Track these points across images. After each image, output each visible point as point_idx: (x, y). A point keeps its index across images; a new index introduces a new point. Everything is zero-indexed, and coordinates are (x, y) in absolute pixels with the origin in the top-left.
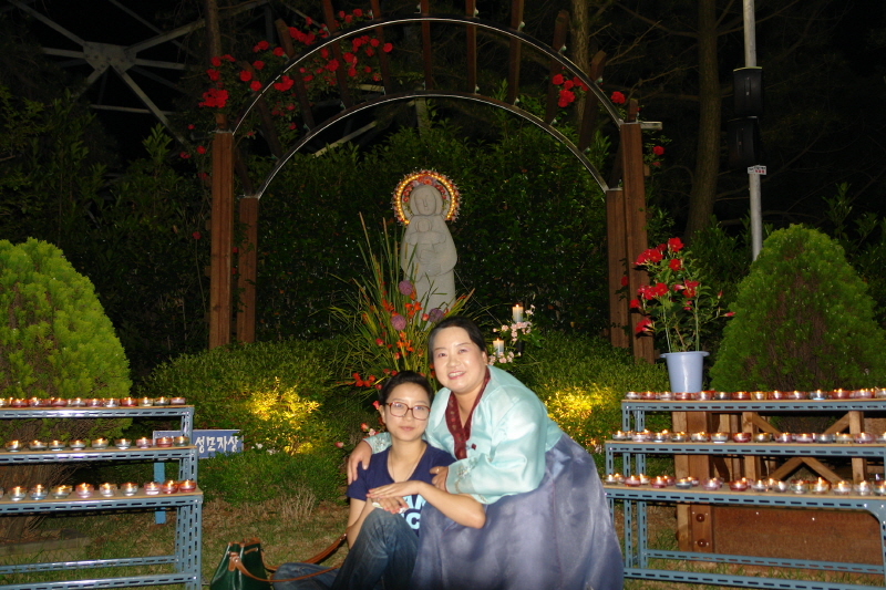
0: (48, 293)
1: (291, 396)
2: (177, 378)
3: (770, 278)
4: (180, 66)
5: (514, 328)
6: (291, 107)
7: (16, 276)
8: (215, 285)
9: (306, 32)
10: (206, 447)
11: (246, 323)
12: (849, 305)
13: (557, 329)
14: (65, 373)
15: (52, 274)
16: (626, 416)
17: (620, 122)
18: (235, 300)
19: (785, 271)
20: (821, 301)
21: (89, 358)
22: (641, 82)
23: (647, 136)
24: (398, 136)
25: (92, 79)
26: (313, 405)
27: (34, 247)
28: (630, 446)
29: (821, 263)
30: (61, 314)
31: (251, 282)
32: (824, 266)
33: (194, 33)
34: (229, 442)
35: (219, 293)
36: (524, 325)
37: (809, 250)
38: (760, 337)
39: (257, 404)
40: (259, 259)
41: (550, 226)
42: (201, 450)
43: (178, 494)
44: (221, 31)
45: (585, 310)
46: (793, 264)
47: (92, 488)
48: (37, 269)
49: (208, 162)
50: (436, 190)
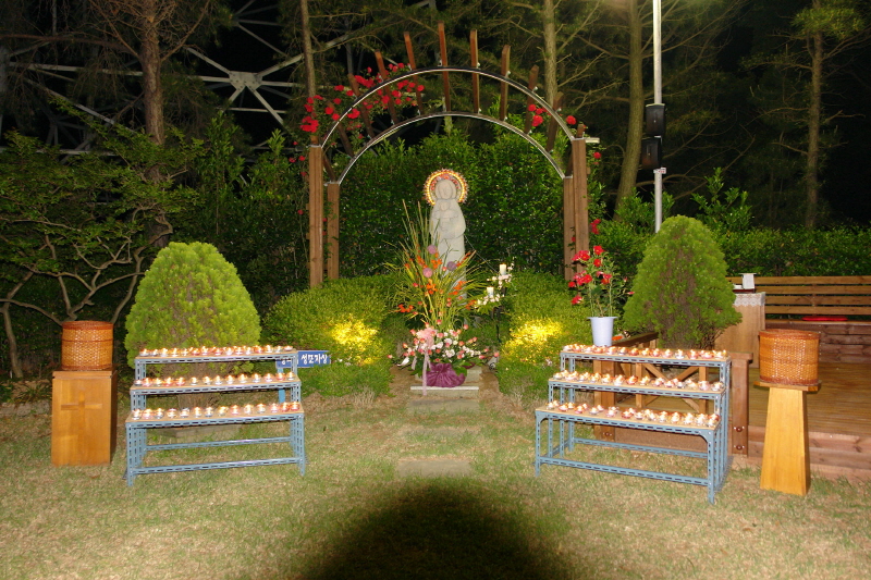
0: (209, 278)
1: (360, 325)
2: (290, 310)
3: (663, 251)
4: (291, 85)
5: (500, 278)
6: (359, 126)
7: (190, 268)
8: (312, 245)
9: (368, 77)
10: (308, 361)
11: (333, 264)
12: (711, 270)
13: (531, 266)
14: (221, 329)
15: (211, 265)
16: (563, 361)
17: (572, 138)
18: (326, 253)
19: (672, 247)
20: (694, 268)
21: (235, 318)
22: (590, 92)
23: (589, 147)
25: (233, 98)
26: (373, 331)
27: (200, 248)
28: (563, 383)
29: (695, 242)
30: (217, 291)
31: (336, 238)
32: (697, 245)
34: (322, 358)
35: (316, 250)
36: (507, 277)
37: (688, 234)
38: (655, 290)
39: (339, 332)
40: (341, 222)
41: (527, 202)
42: (305, 362)
43: (290, 412)
44: (315, 67)
45: (549, 256)
46: (677, 242)
47: (240, 408)
48: (202, 262)
49: (307, 165)
50: (452, 183)
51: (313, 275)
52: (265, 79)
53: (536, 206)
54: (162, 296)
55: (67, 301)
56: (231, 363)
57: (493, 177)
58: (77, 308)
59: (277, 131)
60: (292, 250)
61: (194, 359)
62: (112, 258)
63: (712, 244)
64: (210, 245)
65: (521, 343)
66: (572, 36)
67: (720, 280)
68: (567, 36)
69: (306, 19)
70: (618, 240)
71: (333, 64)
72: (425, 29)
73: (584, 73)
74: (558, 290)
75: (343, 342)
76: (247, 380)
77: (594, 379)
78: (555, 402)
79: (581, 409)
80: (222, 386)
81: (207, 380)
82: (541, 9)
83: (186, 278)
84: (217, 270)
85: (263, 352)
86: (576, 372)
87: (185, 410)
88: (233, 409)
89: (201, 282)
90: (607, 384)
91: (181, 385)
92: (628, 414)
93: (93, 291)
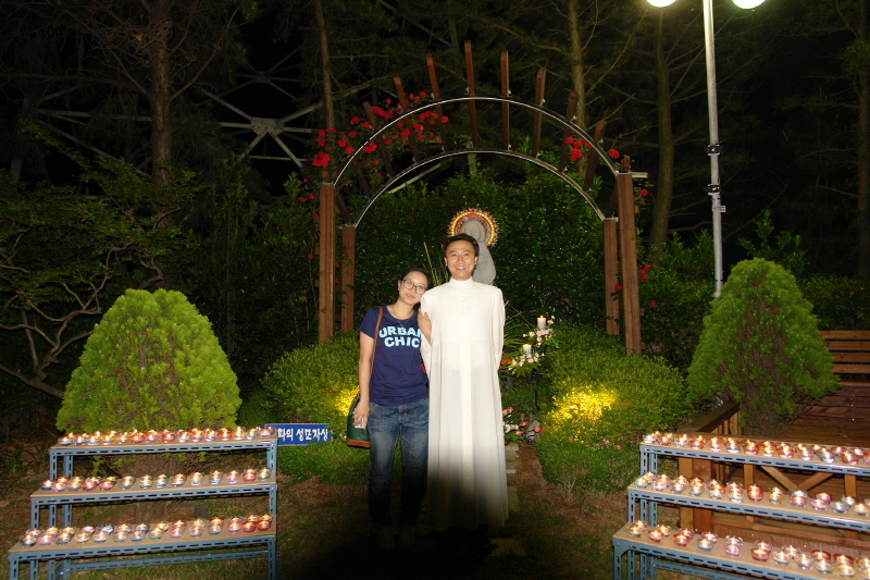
0: (170, 336)
2: (289, 371)
3: (739, 301)
5: (539, 334)
6: (377, 162)
7: (147, 322)
8: (322, 294)
9: (386, 109)
10: (304, 437)
11: (348, 315)
12: (803, 325)
14: (180, 405)
15: (175, 318)
16: (644, 457)
17: (616, 172)
19: (751, 297)
22: (620, 136)
23: (636, 183)
24: (454, 180)
25: (253, 144)
27: (163, 297)
28: (648, 494)
29: (780, 291)
30: (179, 353)
31: (350, 286)
32: (784, 294)
33: (317, 110)
34: (322, 433)
35: (326, 299)
36: (547, 332)
37: (770, 280)
38: (732, 350)
39: (344, 400)
40: (357, 268)
41: (563, 246)
42: (301, 439)
43: (257, 532)
44: (335, 108)
45: (588, 307)
46: (757, 291)
47: (185, 525)
48: (164, 315)
49: (318, 205)
50: (480, 224)
51: (322, 328)
52: (286, 125)
53: (571, 250)
54: (107, 358)
55: (35, 357)
56: (195, 453)
57: (525, 219)
58: (44, 366)
59: (294, 174)
60: (303, 299)
61: (133, 448)
62: (80, 308)
63: (799, 294)
65: (569, 416)
66: (600, 80)
67: (814, 336)
68: (595, 80)
69: (326, 59)
70: (666, 289)
71: (354, 108)
72: (449, 73)
73: (615, 116)
74: (603, 346)
76: (201, 481)
77: (696, 490)
78: (640, 524)
79: (682, 539)
80: (165, 491)
81: (146, 481)
82: (569, 51)
83: (140, 335)
84: (183, 325)
85: (230, 437)
86: (664, 476)
87: (105, 529)
88: (174, 528)
89: (158, 341)
90: (719, 498)
91: (106, 489)
92: (760, 552)
93: (56, 348)
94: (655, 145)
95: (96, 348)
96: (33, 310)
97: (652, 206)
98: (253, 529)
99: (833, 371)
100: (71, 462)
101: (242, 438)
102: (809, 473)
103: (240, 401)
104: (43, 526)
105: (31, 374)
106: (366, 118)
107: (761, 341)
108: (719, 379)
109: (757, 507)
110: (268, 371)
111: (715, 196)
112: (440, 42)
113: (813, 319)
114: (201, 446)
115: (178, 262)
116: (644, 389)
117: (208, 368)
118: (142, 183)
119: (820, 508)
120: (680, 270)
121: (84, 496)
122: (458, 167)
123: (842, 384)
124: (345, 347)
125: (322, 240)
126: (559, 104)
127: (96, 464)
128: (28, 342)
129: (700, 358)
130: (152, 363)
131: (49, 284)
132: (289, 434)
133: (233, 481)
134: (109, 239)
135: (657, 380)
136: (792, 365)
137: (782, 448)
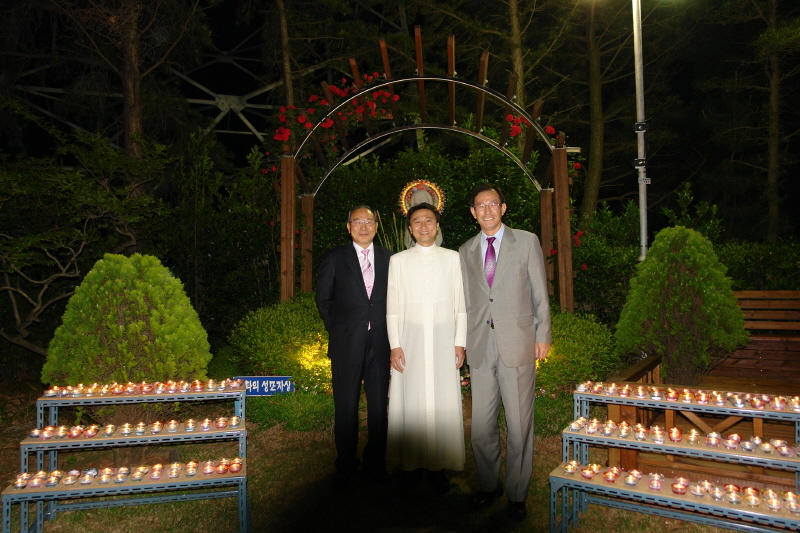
0: (146, 296)
2: (254, 328)
3: (662, 264)
6: (333, 137)
7: (124, 284)
8: (283, 257)
9: (343, 88)
10: (269, 388)
11: (307, 277)
12: (718, 286)
14: (156, 359)
15: (151, 280)
16: (577, 404)
17: (552, 147)
19: (673, 260)
20: (700, 283)
21: (174, 344)
23: (570, 157)
24: (404, 154)
25: (218, 119)
27: (139, 261)
28: (583, 437)
29: (699, 255)
31: (309, 251)
32: (701, 258)
33: (277, 88)
34: (285, 385)
35: (287, 262)
37: (690, 245)
38: (655, 308)
39: (305, 355)
40: (315, 234)
42: (266, 390)
43: (229, 474)
44: (294, 86)
46: (678, 255)
47: (163, 468)
48: (140, 277)
49: (279, 176)
50: (428, 194)
51: (283, 289)
52: (249, 101)
54: (88, 317)
55: (17, 316)
56: (170, 403)
57: (469, 190)
58: (27, 325)
59: (256, 147)
60: (266, 262)
61: (114, 399)
62: (61, 271)
63: (715, 258)
64: (152, 258)
66: (538, 61)
67: (728, 296)
68: (533, 62)
69: (286, 40)
70: (597, 253)
71: (312, 86)
72: (399, 55)
73: (551, 95)
75: (308, 366)
76: (177, 428)
77: (624, 433)
78: (574, 463)
79: (611, 475)
80: (144, 437)
81: (126, 428)
82: (509, 35)
83: (118, 296)
84: (158, 287)
85: (202, 389)
86: (595, 420)
87: (90, 473)
88: (153, 471)
89: (135, 302)
90: (644, 440)
91: (90, 437)
92: (679, 486)
93: (38, 308)
94: (587, 122)
95: (77, 308)
96: (16, 273)
97: (584, 178)
98: (225, 471)
99: (745, 327)
100: (56, 412)
101: (214, 389)
102: (722, 417)
103: (210, 356)
104: (32, 470)
105: (14, 333)
106: (323, 95)
107: (682, 300)
108: (643, 335)
109: (676, 447)
110: (234, 329)
111: (641, 169)
112: (390, 26)
113: (727, 281)
114: (176, 396)
115: (150, 228)
116: (576, 344)
117: (181, 326)
118: (117, 156)
119: (732, 447)
120: (609, 237)
121: (70, 443)
122: (408, 141)
123: (752, 339)
124: (305, 306)
125: (283, 209)
126: (501, 83)
127: (79, 414)
128: (11, 303)
129: (627, 316)
130: (130, 322)
131: (31, 249)
132: (255, 385)
133: (206, 428)
134: (86, 207)
135: (588, 336)
136: (709, 322)
137: (699, 395)
